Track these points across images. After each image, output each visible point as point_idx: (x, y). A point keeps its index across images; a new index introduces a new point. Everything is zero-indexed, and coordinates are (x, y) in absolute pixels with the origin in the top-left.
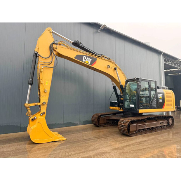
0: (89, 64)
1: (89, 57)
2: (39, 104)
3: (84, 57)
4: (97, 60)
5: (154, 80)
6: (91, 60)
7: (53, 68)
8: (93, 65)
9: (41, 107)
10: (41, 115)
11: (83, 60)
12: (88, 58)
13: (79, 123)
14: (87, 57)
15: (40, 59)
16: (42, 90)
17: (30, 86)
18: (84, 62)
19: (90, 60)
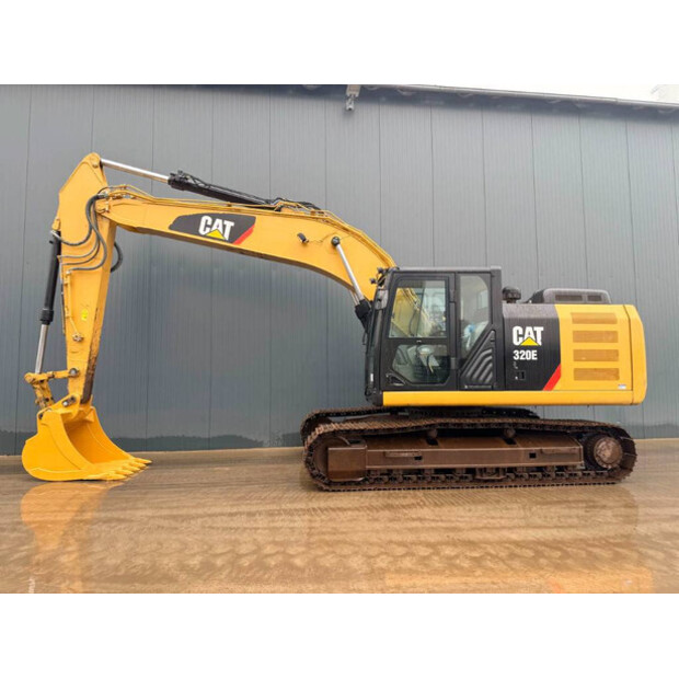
0: (225, 241)
1: (224, 217)
2: (61, 374)
3: (204, 219)
4: (257, 221)
5: (488, 269)
6: (232, 224)
7: (101, 268)
8: (239, 243)
9: (70, 384)
10: (65, 404)
11: (201, 231)
12: (219, 221)
13: (266, 440)
14: (214, 217)
15: (65, 250)
16: (69, 337)
17: (43, 326)
18: (205, 236)
19: (229, 224)
